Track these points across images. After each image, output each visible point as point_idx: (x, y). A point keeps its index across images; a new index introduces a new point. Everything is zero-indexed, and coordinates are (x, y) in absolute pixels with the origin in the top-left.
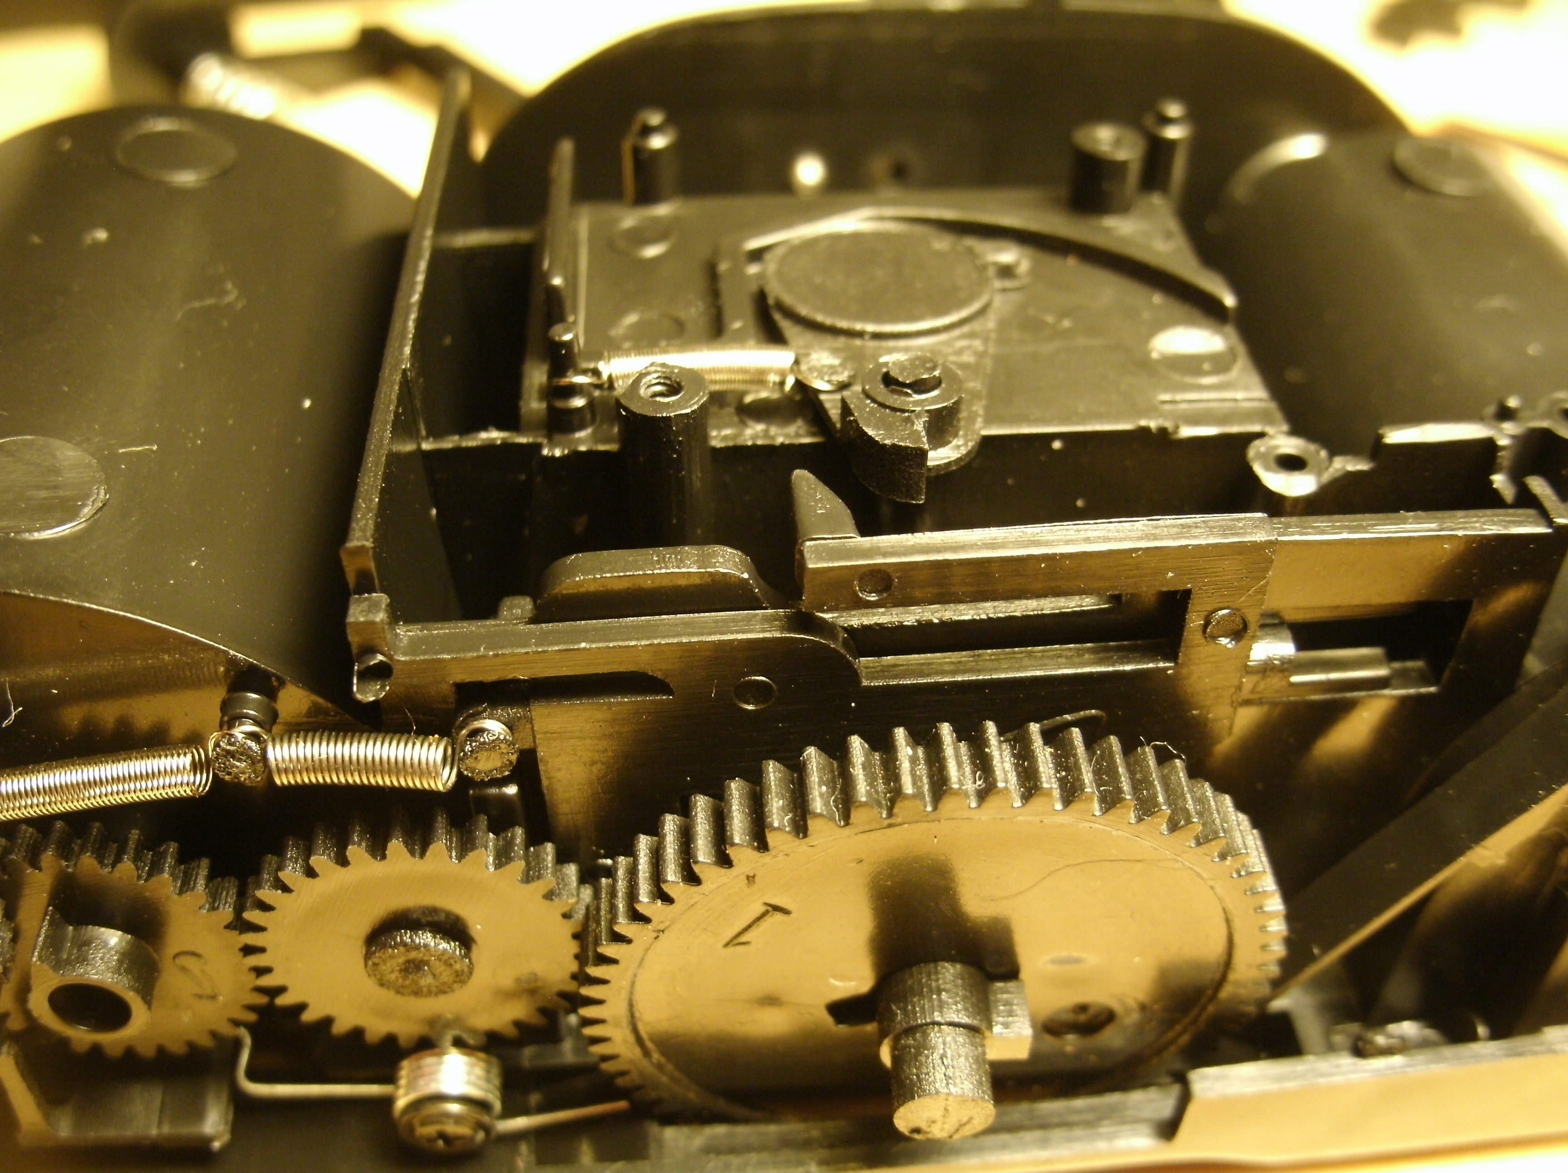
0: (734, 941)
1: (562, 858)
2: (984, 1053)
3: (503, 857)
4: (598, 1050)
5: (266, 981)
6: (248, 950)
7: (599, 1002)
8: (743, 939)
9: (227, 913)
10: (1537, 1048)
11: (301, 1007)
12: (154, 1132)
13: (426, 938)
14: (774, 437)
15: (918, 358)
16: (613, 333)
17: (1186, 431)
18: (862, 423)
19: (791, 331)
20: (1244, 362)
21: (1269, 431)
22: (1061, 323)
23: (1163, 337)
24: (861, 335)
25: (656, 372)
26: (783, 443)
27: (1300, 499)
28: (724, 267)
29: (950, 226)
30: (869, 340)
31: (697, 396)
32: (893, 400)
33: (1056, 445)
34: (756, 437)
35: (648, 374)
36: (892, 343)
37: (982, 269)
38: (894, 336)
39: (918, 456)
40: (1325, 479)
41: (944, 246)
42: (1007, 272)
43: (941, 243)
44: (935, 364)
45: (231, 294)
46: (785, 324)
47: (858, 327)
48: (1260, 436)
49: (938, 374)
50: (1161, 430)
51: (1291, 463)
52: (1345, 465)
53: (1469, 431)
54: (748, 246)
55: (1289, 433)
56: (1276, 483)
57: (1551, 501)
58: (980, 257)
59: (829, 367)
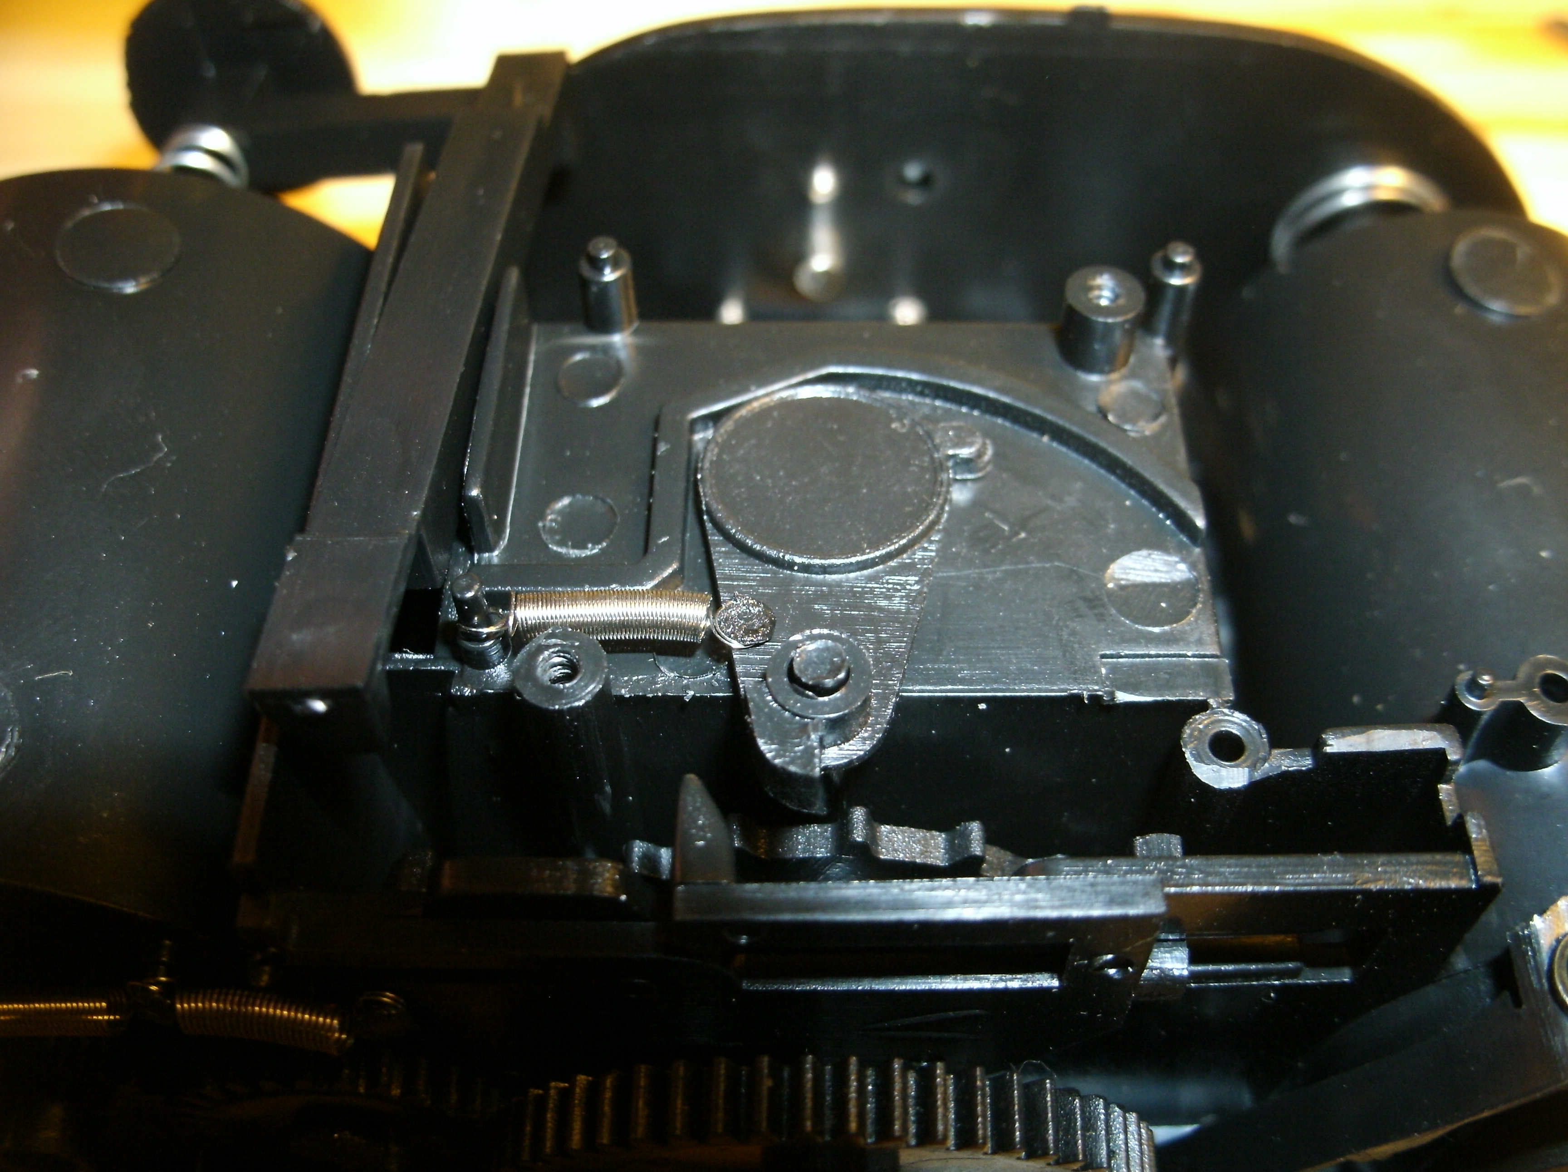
14: (687, 687)
15: (827, 649)
16: (540, 524)
17: (1122, 697)
18: (757, 731)
19: (720, 549)
20: (1204, 603)
21: (1211, 701)
22: (1017, 533)
23: (1126, 561)
24: (790, 565)
25: (555, 645)
26: (694, 696)
27: (1230, 791)
28: (662, 448)
29: (919, 388)
30: (798, 571)
31: (594, 681)
32: (796, 702)
33: (982, 706)
34: (667, 686)
35: (548, 647)
36: (822, 576)
37: (938, 467)
38: (824, 570)
39: (808, 781)
40: (1258, 775)
41: (903, 425)
42: (967, 464)
43: (900, 419)
44: (843, 661)
45: (161, 449)
46: (715, 538)
47: (787, 557)
48: (1203, 706)
49: (843, 676)
50: (1094, 698)
51: (1225, 749)
52: (1281, 762)
53: (1420, 739)
54: (692, 415)
55: (1232, 705)
56: (1207, 774)
57: (1483, 848)
58: (938, 448)
59: (746, 617)
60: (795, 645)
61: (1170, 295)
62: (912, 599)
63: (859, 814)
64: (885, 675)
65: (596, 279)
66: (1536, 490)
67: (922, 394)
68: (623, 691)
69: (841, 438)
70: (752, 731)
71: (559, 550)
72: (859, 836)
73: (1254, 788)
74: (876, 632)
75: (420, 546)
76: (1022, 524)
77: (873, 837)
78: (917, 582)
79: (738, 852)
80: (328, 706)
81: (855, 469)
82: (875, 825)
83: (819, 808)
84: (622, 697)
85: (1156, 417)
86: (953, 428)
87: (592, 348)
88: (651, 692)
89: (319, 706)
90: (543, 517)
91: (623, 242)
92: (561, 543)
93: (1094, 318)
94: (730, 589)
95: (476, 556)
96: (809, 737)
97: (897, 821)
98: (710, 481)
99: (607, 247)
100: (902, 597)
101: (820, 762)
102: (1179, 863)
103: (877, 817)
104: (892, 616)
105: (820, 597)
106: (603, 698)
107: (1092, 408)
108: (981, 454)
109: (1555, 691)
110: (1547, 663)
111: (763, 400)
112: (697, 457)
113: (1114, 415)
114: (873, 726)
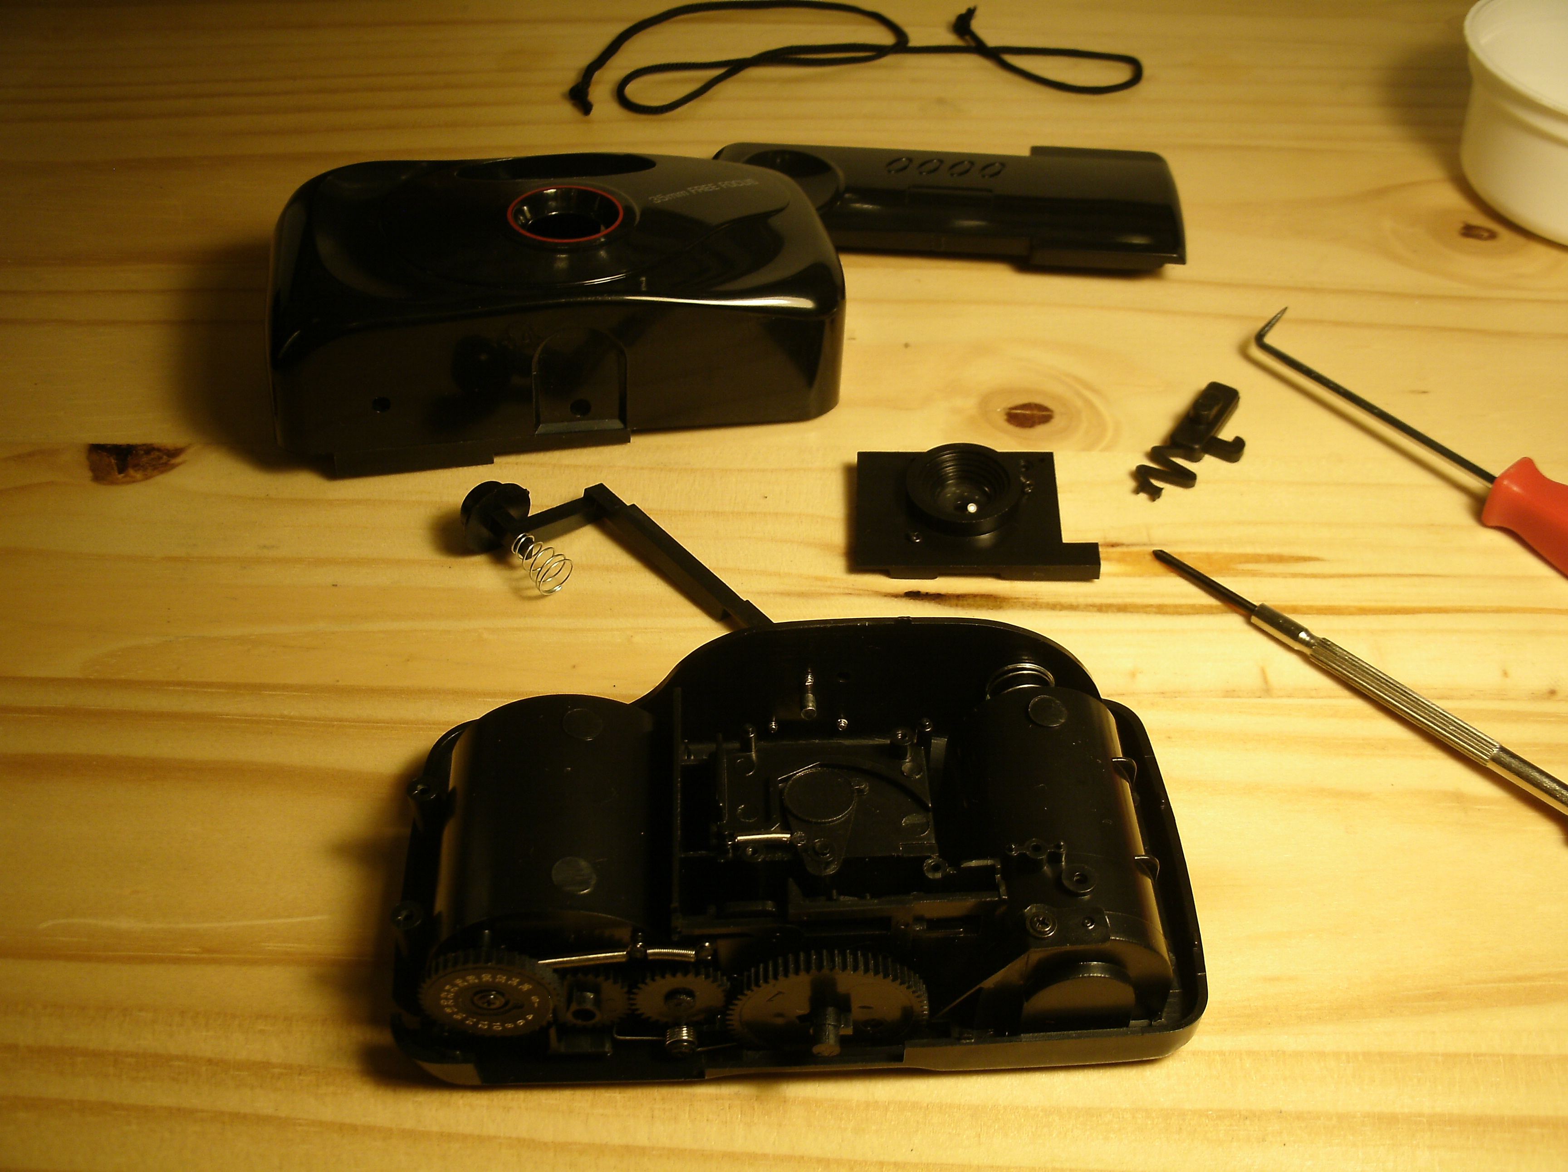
0: (770, 1000)
1: (722, 975)
2: (839, 1033)
3: (707, 977)
4: (729, 1027)
5: (633, 1007)
6: (630, 999)
7: (732, 1015)
8: (772, 999)
9: (625, 990)
10: (1017, 1040)
11: (643, 1014)
12: (590, 1051)
13: (684, 997)
14: (786, 857)
15: (823, 844)
16: (736, 813)
17: (905, 855)
18: (807, 866)
19: (791, 818)
20: (930, 828)
21: (931, 856)
22: (877, 810)
23: (908, 817)
24: (811, 822)
25: (750, 847)
26: (789, 860)
27: (937, 879)
28: (771, 790)
30: (814, 823)
31: (761, 856)
32: (816, 859)
33: (867, 859)
34: (780, 856)
35: (748, 848)
36: (820, 825)
37: (853, 792)
38: (822, 823)
39: (819, 879)
40: (944, 874)
42: (862, 791)
44: (827, 847)
46: (788, 815)
47: (810, 820)
48: (929, 857)
49: (828, 850)
50: (898, 856)
51: (936, 868)
52: (950, 871)
53: (989, 862)
54: (779, 779)
55: (938, 856)
56: (930, 876)
57: (1003, 889)
58: (852, 786)
59: (800, 837)
60: (815, 844)
61: (923, 735)
62: (847, 830)
63: (834, 891)
64: (840, 849)
65: (747, 736)
67: (848, 769)
70: (805, 866)
71: (743, 820)
72: (835, 897)
74: (837, 840)
76: (878, 808)
77: (838, 899)
81: (828, 794)
82: (839, 894)
85: (919, 774)
86: (857, 780)
87: (744, 757)
88: (774, 859)
90: (737, 811)
92: (743, 818)
93: (899, 745)
94: (795, 830)
95: (721, 822)
96: (820, 868)
98: (787, 800)
99: (750, 727)
100: (844, 830)
101: (823, 874)
102: (919, 896)
104: (839, 837)
105: (820, 830)
106: (766, 860)
107: (899, 771)
108: (865, 787)
109: (1037, 849)
110: (1034, 841)
111: (800, 774)
112: (781, 791)
113: (906, 773)
114: (836, 864)
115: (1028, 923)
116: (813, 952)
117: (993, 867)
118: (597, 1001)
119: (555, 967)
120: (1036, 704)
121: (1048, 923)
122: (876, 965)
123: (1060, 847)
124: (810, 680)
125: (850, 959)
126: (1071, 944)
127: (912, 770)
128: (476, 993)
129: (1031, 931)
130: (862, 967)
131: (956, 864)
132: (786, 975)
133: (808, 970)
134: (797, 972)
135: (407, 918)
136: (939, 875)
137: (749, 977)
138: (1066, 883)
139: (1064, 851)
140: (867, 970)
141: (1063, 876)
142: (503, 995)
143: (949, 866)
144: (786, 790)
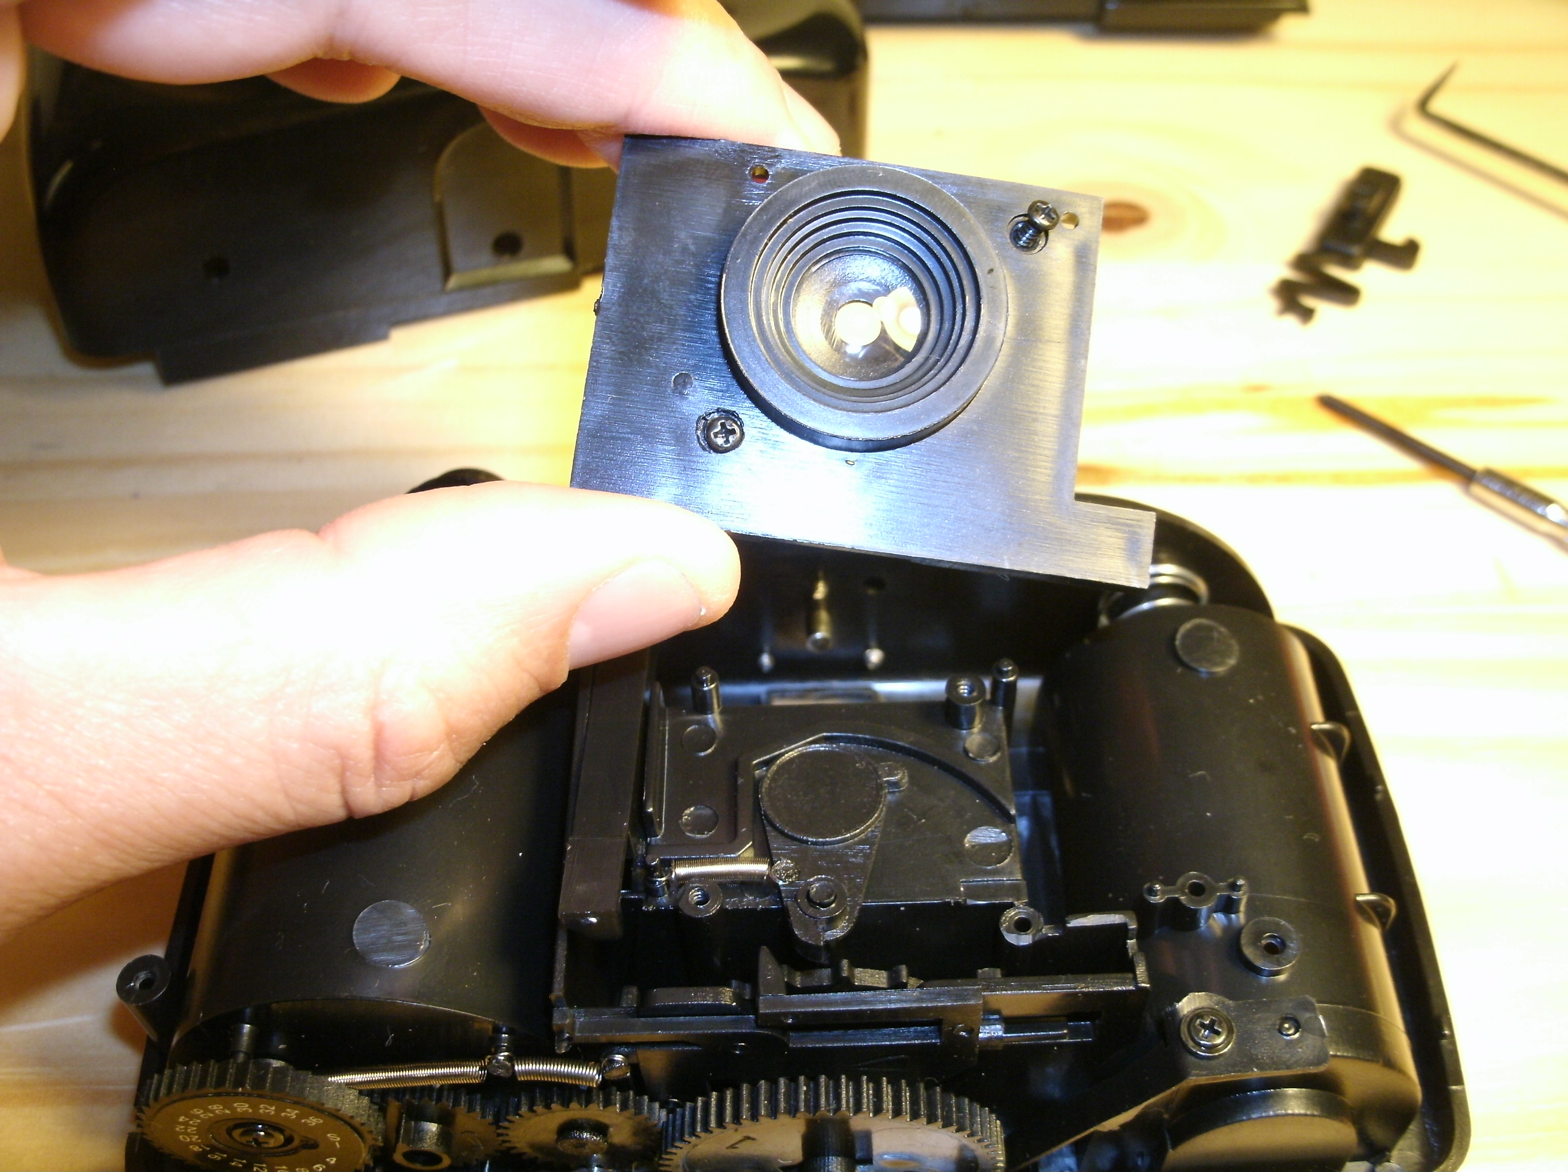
0: (731, 1147)
1: (652, 1100)
5: (507, 1145)
6: (500, 1135)
8: (737, 1146)
9: (489, 1120)
13: (587, 1135)
14: (758, 904)
15: (825, 885)
16: (680, 822)
17: (970, 902)
18: (794, 925)
19: (772, 834)
20: (1014, 853)
21: (1016, 903)
22: (920, 820)
23: (974, 833)
24: (807, 842)
25: (696, 887)
26: (762, 908)
27: (1023, 947)
28: (740, 781)
29: (870, 743)
30: (811, 845)
31: (716, 904)
32: (811, 911)
33: (902, 909)
34: (748, 903)
35: (693, 888)
36: (822, 847)
37: (880, 787)
38: (824, 844)
39: (818, 948)
40: (1037, 938)
41: (862, 765)
42: (895, 784)
43: (860, 762)
44: (833, 891)
45: (475, 784)
46: (768, 828)
47: (805, 838)
48: (1011, 906)
49: (833, 898)
50: (957, 903)
51: (1022, 926)
52: (1048, 931)
53: (1115, 919)
54: (755, 762)
55: (1027, 904)
56: (1012, 938)
57: (1141, 970)
58: (880, 777)
59: (786, 869)
60: (811, 884)
61: (1002, 687)
62: (867, 856)
63: (845, 963)
64: (853, 896)
65: (701, 689)
66: (1209, 778)
67: (871, 745)
68: (727, 906)
69: (830, 773)
70: (792, 925)
71: (691, 835)
72: (845, 974)
73: (1035, 945)
74: (849, 874)
75: (629, 841)
76: (923, 815)
77: (852, 975)
78: (869, 849)
79: (787, 983)
80: (597, 919)
81: (838, 790)
82: (853, 968)
83: (824, 960)
84: (727, 909)
85: (994, 754)
86: (888, 766)
87: (698, 722)
88: (741, 906)
89: (594, 920)
90: (681, 818)
91: (713, 667)
92: (690, 832)
93: (961, 705)
94: (778, 855)
95: (649, 839)
96: (817, 927)
97: (865, 966)
98: (766, 799)
99: (707, 673)
100: (861, 856)
101: (823, 938)
102: (992, 981)
103: (854, 964)
104: (856, 866)
105: (821, 857)
106: (722, 911)
107: (961, 749)
108: (902, 779)
109: (1197, 890)
110: (1193, 876)
111: (791, 753)
112: (757, 784)
113: (972, 753)
114: (848, 920)
115: (1184, 1029)
116: (802, 1079)
117: (1123, 927)
118: (445, 1137)
119: (362, 1087)
120: (1189, 634)
121: (1220, 1030)
122: (914, 1102)
123: (1234, 887)
124: (821, 592)
125: (868, 1090)
126: (1261, 1067)
127: (983, 750)
128: (237, 1126)
129: (1190, 1044)
130: (888, 1103)
131: (1057, 918)
132: (755, 1116)
133: (793, 1111)
134: (773, 1113)
135: (146, 984)
136: (1025, 940)
137: (694, 1110)
138: (1249, 952)
139: (1244, 894)
140: (897, 1112)
141: (1244, 941)
142: (281, 1131)
143: (1046, 923)
144: (766, 783)
